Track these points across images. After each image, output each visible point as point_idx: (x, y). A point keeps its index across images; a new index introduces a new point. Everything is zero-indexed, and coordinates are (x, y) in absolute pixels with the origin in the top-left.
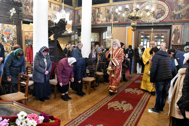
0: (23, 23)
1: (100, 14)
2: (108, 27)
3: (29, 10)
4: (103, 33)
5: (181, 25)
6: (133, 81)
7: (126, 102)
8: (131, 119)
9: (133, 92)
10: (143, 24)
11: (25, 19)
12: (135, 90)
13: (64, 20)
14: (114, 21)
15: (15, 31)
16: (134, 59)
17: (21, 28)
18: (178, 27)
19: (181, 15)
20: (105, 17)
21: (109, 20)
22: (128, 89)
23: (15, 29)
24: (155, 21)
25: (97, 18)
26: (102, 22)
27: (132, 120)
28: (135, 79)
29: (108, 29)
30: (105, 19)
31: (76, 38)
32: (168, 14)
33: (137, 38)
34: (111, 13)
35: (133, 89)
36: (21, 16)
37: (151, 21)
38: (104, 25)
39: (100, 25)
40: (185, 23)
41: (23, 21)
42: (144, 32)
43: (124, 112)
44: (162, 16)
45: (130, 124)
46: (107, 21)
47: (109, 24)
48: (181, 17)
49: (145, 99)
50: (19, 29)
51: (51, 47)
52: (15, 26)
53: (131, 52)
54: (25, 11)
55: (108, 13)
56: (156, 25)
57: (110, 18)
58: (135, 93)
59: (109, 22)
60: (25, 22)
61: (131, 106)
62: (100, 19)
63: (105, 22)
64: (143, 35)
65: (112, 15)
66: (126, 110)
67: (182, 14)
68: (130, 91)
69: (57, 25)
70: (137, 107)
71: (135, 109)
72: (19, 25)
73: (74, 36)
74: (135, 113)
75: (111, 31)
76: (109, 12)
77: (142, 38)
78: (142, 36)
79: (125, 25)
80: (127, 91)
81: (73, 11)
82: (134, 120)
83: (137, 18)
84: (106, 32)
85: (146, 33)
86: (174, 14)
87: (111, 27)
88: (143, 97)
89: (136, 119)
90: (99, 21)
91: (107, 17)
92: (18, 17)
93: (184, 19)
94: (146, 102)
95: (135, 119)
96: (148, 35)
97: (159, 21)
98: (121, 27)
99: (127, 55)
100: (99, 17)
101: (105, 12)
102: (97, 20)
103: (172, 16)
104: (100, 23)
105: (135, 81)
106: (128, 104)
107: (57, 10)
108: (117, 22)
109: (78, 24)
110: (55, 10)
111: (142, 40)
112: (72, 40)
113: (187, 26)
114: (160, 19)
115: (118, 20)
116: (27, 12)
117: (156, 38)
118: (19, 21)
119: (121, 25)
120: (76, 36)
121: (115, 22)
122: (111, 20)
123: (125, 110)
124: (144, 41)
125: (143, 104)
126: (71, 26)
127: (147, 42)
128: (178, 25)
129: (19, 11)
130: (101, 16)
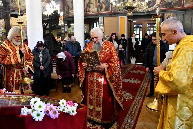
0: (11, 17)
1: (91, 4)
2: (99, 17)
3: (16, 2)
4: (94, 24)
5: (173, 14)
6: (129, 71)
7: (126, 92)
8: (133, 107)
9: (131, 82)
10: (136, 13)
11: (12, 12)
12: (133, 79)
13: (56, 12)
14: (105, 11)
15: (3, 25)
16: (128, 50)
17: (10, 22)
18: (170, 15)
19: (173, 4)
20: (96, 7)
21: (100, 10)
22: (125, 79)
23: (3, 23)
24: (148, 10)
25: (87, 9)
26: (93, 12)
27: (135, 108)
28: (130, 69)
29: (99, 19)
30: (96, 9)
31: (66, 30)
32: (160, 2)
33: (130, 28)
34: (102, 2)
35: (130, 79)
36: (9, 9)
37: (144, 10)
38: (95, 15)
39: (91, 16)
40: (177, 12)
41: (10, 14)
42: (136, 22)
43: (126, 101)
44: (154, 5)
45: (133, 111)
46: (98, 11)
47: (101, 14)
48: (173, 5)
49: (143, 87)
50: (7, 23)
51: (46, 41)
52: (3, 20)
53: (124, 42)
54: (12, 3)
55: (99, 3)
56: (148, 14)
57: (101, 8)
58: (133, 83)
59: (100, 12)
60: (13, 16)
61: (131, 95)
62: (91, 9)
63: (96, 12)
64: (135, 24)
65: (104, 5)
66: (128, 99)
67: (174, 2)
68: (128, 81)
69: (51, 18)
70: (137, 96)
71: (136, 98)
72: (7, 19)
73: (64, 28)
74: (136, 101)
75: (103, 21)
76: (100, 1)
77: (135, 28)
78: (135, 26)
79: (117, 15)
80: (124, 81)
81: (61, 2)
82: (136, 108)
83: (133, 8)
84: (98, 22)
85: (139, 23)
86: (166, 2)
87: (102, 18)
88: (141, 86)
89: (139, 107)
90: (90, 11)
91: (98, 7)
92: (6, 10)
93: (176, 7)
94: (144, 91)
95: (137, 106)
96: (141, 24)
97: (152, 9)
98: (113, 16)
99: (121, 45)
100: (90, 7)
101: (96, 2)
102: (87, 11)
103: (164, 5)
104: (91, 13)
105: (131, 72)
106: (128, 93)
107: (45, 1)
108: (109, 12)
109: (68, 15)
110: (43, 2)
111: (135, 29)
112: (62, 33)
113: (179, 14)
114: (152, 7)
115: (109, 10)
116: (14, 4)
117: (149, 27)
118: (7, 14)
119: (113, 15)
120: (66, 27)
121: (107, 12)
122: (102, 10)
123: (126, 99)
124: (137, 30)
125: (142, 93)
126: (62, 18)
127: (140, 31)
128: (171, 13)
129: (6, 3)
130: (92, 6)
